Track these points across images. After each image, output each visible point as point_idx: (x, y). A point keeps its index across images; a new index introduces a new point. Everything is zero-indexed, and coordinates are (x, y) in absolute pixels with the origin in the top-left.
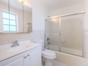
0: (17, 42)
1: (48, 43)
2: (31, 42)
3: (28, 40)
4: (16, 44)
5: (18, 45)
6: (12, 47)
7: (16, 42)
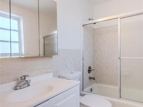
0: (27, 79)
1: (90, 78)
2: (54, 76)
3: (47, 73)
4: (25, 82)
5: (29, 85)
6: (16, 89)
7: (24, 79)
